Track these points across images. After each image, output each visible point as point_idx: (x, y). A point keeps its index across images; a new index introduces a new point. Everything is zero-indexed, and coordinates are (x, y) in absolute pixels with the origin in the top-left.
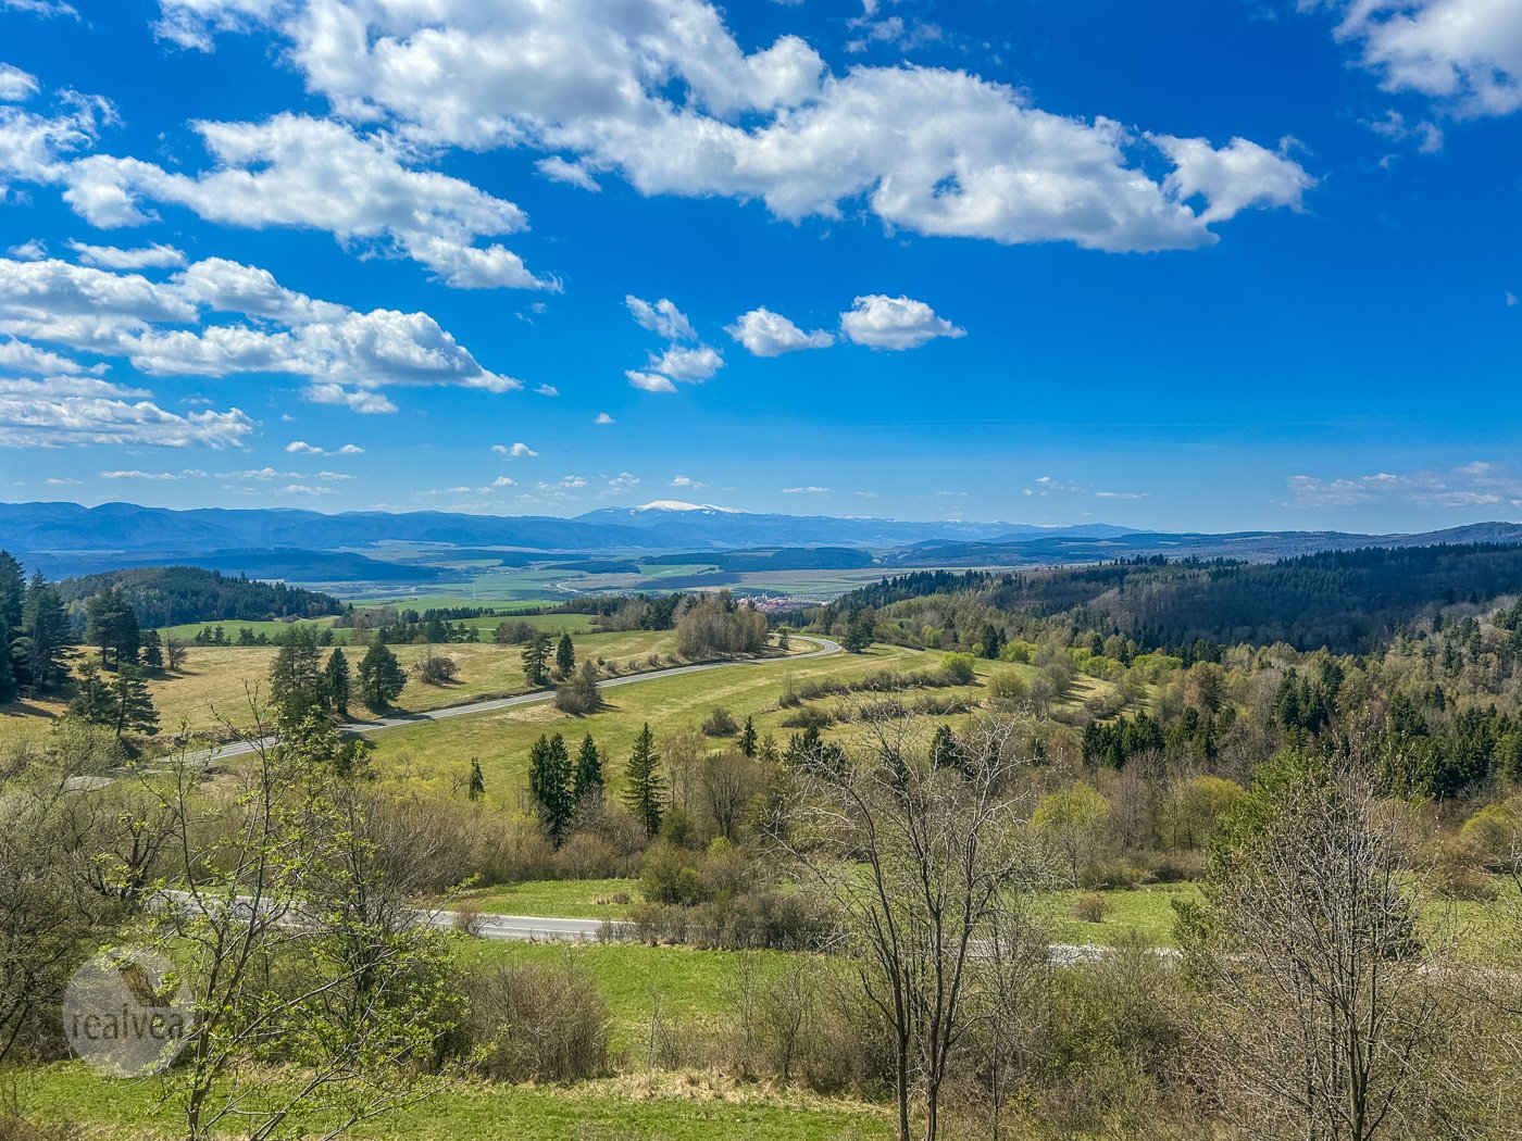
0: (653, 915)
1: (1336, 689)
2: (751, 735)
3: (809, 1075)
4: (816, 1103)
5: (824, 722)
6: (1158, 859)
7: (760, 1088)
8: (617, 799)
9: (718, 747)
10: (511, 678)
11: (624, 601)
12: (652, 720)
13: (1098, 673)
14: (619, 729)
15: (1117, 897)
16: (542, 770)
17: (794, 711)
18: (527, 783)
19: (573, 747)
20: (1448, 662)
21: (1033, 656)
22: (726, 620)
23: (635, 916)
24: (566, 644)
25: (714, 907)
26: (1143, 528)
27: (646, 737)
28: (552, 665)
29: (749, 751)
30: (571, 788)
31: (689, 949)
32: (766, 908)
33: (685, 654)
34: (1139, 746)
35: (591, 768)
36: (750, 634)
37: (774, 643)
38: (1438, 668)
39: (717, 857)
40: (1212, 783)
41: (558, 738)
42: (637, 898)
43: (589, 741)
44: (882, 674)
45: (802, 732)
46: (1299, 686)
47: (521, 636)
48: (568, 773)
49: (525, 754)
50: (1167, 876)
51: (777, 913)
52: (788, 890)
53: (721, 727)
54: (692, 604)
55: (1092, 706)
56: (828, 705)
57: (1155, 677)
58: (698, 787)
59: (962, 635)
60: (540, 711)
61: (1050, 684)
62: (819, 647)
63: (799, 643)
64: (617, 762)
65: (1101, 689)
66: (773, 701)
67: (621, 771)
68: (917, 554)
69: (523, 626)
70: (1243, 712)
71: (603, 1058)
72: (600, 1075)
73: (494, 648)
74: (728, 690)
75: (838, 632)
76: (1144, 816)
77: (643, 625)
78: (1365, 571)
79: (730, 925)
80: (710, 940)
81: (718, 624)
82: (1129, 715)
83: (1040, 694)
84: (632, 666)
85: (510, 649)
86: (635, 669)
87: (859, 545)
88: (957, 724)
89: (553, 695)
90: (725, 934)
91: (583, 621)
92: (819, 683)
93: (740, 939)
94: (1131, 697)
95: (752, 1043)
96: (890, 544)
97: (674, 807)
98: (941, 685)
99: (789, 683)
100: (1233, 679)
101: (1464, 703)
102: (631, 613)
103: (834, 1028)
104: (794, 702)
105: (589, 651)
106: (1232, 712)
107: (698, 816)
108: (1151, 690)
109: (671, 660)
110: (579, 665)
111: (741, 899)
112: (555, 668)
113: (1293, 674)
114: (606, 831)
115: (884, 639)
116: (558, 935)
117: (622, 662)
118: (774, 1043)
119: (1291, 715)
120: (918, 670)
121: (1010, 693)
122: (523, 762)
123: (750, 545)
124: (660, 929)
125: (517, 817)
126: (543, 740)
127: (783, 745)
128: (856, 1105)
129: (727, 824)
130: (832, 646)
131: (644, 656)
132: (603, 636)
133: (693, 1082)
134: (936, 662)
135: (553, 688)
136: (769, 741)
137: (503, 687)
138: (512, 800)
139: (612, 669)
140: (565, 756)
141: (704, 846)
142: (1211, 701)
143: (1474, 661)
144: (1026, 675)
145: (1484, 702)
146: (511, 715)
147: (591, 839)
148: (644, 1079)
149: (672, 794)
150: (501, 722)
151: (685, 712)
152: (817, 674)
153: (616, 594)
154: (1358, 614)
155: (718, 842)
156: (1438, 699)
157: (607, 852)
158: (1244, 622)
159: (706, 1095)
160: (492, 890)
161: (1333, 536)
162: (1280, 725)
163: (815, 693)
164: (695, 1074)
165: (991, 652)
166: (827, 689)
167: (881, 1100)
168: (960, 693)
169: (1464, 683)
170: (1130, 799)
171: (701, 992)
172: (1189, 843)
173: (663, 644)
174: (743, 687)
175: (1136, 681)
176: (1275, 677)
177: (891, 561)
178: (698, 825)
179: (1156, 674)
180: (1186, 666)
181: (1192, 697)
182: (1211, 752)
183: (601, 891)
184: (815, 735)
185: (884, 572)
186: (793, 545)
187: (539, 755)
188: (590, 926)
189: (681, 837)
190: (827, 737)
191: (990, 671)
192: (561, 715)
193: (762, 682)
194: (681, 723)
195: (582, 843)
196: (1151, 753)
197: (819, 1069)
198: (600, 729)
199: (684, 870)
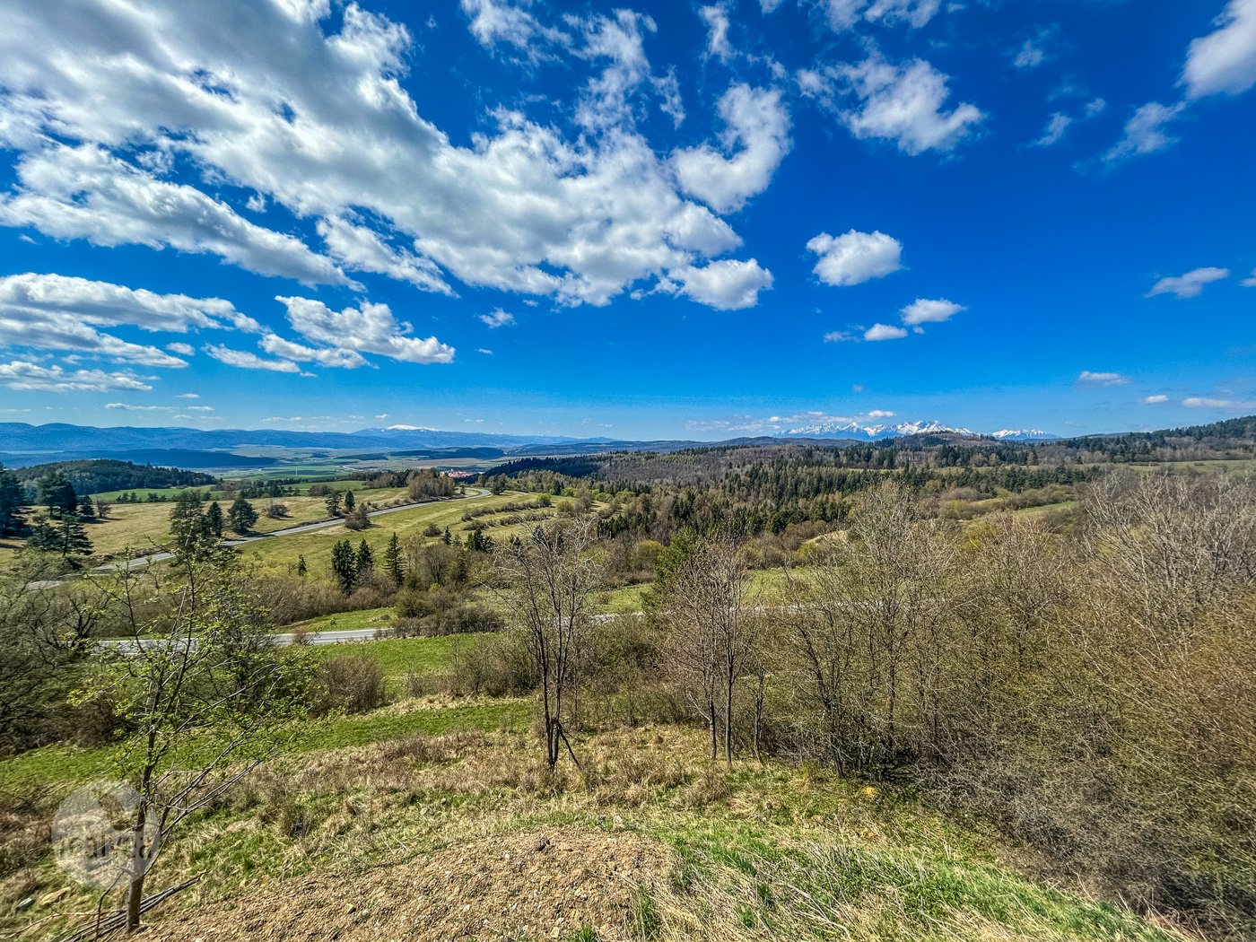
0: (404, 624)
1: (692, 503)
2: (448, 535)
3: (488, 689)
4: (492, 702)
5: (483, 527)
6: (629, 576)
7: (465, 699)
8: (381, 570)
9: (431, 542)
10: (320, 513)
11: (380, 474)
12: (397, 531)
13: (602, 500)
14: (380, 536)
15: (615, 593)
16: (339, 558)
17: (469, 523)
18: (331, 565)
19: (356, 546)
20: (730, 491)
21: (575, 494)
22: (434, 482)
23: (394, 625)
24: (350, 495)
25: (434, 617)
26: (619, 439)
27: (395, 539)
28: (342, 506)
29: (448, 543)
30: (355, 566)
31: (422, 638)
32: (460, 615)
33: (414, 498)
34: (620, 529)
35: (366, 555)
36: (446, 488)
37: (458, 492)
38: (727, 493)
39: (434, 594)
40: (649, 543)
41: (348, 542)
42: (394, 616)
43: (364, 542)
44: (510, 504)
45: (473, 532)
46: (679, 502)
47: (325, 492)
48: (353, 559)
49: (329, 551)
50: (633, 582)
51: (466, 617)
52: (469, 605)
53: (433, 532)
54: (416, 474)
55: (600, 514)
56: (485, 519)
57: (625, 501)
58: (423, 561)
59: (545, 485)
60: (337, 529)
61: (583, 505)
62: (480, 493)
63: (471, 492)
64: (380, 552)
65: (604, 506)
66: (459, 519)
67: (382, 556)
68: (522, 451)
69: (326, 487)
70: (659, 513)
71: (382, 696)
72: (381, 706)
73: (309, 499)
74: (436, 515)
75: (489, 486)
76: (624, 558)
77: (391, 485)
78: (701, 456)
79: (443, 625)
80: (434, 632)
81: (430, 483)
82: (615, 517)
83: (579, 509)
84: (386, 505)
85: (318, 499)
86: (387, 506)
87: (498, 446)
88: (543, 524)
89: (343, 521)
90: (440, 629)
91: (359, 484)
92: (480, 509)
93: (448, 631)
94: (616, 509)
95: (459, 678)
96: (512, 446)
97: (410, 571)
98: (537, 507)
99: (466, 510)
100: (655, 500)
101: (736, 506)
102: (384, 480)
103: (498, 665)
104: (469, 519)
105: (362, 499)
106: (655, 514)
107: (422, 574)
108: (623, 506)
109: (406, 501)
110: (357, 506)
111: (448, 611)
112: (344, 508)
113: (677, 497)
114: (375, 586)
115: (510, 488)
116: (352, 639)
117: (381, 503)
118: (471, 677)
119: (677, 513)
120: (526, 502)
121: (566, 509)
122: (328, 555)
123: (444, 446)
124: (408, 630)
125: (326, 583)
126: (339, 544)
127: (464, 538)
128: (511, 700)
129: (438, 578)
130: (486, 492)
131: (392, 500)
132: (370, 491)
133: (431, 702)
134: (534, 498)
135: (343, 517)
136: (458, 537)
137: (315, 518)
138: (323, 574)
139: (375, 507)
140: (351, 551)
141: (427, 589)
142: (647, 509)
143: (739, 490)
144: (573, 502)
145: (742, 505)
146: (320, 532)
147: (367, 590)
148: (406, 704)
149: (409, 564)
150: (314, 536)
151: (414, 526)
152: (479, 505)
153: (375, 470)
154: (699, 473)
155: (434, 586)
156: (727, 505)
157: (376, 596)
158: (658, 477)
159: (438, 706)
160: (313, 620)
161: (690, 442)
162: (673, 519)
163: (478, 514)
164: (432, 698)
165: (558, 493)
166: (485, 512)
167: (522, 695)
168: (545, 511)
169: (736, 498)
170: (617, 551)
171: (430, 657)
172: (641, 568)
173: (402, 494)
174: (443, 513)
175: (618, 502)
176: (670, 498)
177: (512, 453)
178: (423, 579)
179: (625, 499)
180: (637, 496)
181: (640, 506)
182: (648, 530)
183: (374, 615)
184: (479, 533)
185: (509, 458)
186: (466, 446)
187: (337, 552)
188: (370, 632)
189: (414, 585)
190: (485, 534)
191: (558, 501)
192: (349, 531)
193: (453, 510)
194: (413, 531)
195: (363, 592)
196: (625, 532)
197: (492, 686)
198: (370, 536)
199: (418, 601)
